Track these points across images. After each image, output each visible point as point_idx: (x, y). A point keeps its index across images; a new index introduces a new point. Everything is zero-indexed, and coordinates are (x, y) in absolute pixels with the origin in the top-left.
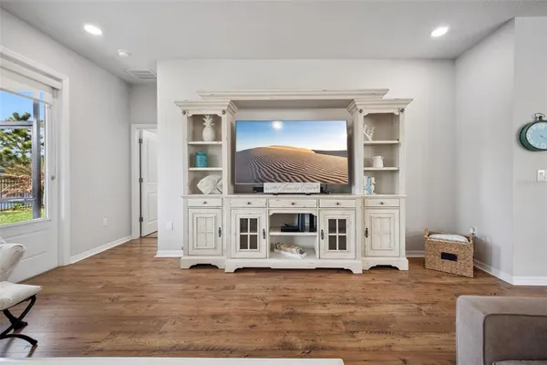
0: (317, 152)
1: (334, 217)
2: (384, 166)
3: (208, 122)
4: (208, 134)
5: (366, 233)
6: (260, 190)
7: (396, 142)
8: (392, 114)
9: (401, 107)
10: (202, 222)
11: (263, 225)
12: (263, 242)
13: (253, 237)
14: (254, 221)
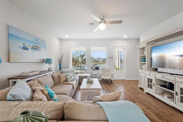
11: (154, 82)
12: (154, 88)
13: (151, 85)
14: (151, 80)
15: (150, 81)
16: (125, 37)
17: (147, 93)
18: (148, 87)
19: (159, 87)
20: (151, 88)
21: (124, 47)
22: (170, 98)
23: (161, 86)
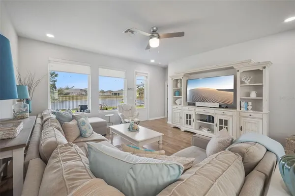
0: (218, 90)
1: (222, 118)
2: (257, 97)
3: (179, 81)
4: (179, 85)
5: (241, 129)
6: (194, 104)
7: (261, 84)
8: (259, 70)
9: (264, 66)
10: (176, 114)
11: (193, 117)
12: (193, 123)
13: (190, 121)
14: (190, 115)
15: (189, 117)
16: (153, 61)
17: (185, 131)
18: (187, 123)
19: (199, 121)
20: (190, 124)
21: (147, 75)
22: (208, 130)
23: (201, 120)
